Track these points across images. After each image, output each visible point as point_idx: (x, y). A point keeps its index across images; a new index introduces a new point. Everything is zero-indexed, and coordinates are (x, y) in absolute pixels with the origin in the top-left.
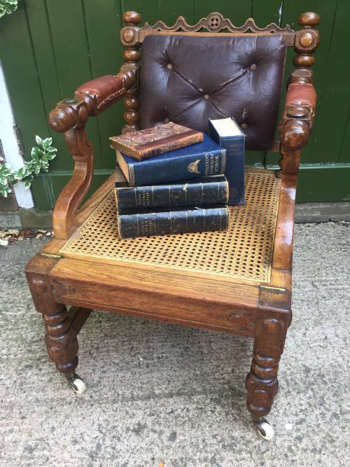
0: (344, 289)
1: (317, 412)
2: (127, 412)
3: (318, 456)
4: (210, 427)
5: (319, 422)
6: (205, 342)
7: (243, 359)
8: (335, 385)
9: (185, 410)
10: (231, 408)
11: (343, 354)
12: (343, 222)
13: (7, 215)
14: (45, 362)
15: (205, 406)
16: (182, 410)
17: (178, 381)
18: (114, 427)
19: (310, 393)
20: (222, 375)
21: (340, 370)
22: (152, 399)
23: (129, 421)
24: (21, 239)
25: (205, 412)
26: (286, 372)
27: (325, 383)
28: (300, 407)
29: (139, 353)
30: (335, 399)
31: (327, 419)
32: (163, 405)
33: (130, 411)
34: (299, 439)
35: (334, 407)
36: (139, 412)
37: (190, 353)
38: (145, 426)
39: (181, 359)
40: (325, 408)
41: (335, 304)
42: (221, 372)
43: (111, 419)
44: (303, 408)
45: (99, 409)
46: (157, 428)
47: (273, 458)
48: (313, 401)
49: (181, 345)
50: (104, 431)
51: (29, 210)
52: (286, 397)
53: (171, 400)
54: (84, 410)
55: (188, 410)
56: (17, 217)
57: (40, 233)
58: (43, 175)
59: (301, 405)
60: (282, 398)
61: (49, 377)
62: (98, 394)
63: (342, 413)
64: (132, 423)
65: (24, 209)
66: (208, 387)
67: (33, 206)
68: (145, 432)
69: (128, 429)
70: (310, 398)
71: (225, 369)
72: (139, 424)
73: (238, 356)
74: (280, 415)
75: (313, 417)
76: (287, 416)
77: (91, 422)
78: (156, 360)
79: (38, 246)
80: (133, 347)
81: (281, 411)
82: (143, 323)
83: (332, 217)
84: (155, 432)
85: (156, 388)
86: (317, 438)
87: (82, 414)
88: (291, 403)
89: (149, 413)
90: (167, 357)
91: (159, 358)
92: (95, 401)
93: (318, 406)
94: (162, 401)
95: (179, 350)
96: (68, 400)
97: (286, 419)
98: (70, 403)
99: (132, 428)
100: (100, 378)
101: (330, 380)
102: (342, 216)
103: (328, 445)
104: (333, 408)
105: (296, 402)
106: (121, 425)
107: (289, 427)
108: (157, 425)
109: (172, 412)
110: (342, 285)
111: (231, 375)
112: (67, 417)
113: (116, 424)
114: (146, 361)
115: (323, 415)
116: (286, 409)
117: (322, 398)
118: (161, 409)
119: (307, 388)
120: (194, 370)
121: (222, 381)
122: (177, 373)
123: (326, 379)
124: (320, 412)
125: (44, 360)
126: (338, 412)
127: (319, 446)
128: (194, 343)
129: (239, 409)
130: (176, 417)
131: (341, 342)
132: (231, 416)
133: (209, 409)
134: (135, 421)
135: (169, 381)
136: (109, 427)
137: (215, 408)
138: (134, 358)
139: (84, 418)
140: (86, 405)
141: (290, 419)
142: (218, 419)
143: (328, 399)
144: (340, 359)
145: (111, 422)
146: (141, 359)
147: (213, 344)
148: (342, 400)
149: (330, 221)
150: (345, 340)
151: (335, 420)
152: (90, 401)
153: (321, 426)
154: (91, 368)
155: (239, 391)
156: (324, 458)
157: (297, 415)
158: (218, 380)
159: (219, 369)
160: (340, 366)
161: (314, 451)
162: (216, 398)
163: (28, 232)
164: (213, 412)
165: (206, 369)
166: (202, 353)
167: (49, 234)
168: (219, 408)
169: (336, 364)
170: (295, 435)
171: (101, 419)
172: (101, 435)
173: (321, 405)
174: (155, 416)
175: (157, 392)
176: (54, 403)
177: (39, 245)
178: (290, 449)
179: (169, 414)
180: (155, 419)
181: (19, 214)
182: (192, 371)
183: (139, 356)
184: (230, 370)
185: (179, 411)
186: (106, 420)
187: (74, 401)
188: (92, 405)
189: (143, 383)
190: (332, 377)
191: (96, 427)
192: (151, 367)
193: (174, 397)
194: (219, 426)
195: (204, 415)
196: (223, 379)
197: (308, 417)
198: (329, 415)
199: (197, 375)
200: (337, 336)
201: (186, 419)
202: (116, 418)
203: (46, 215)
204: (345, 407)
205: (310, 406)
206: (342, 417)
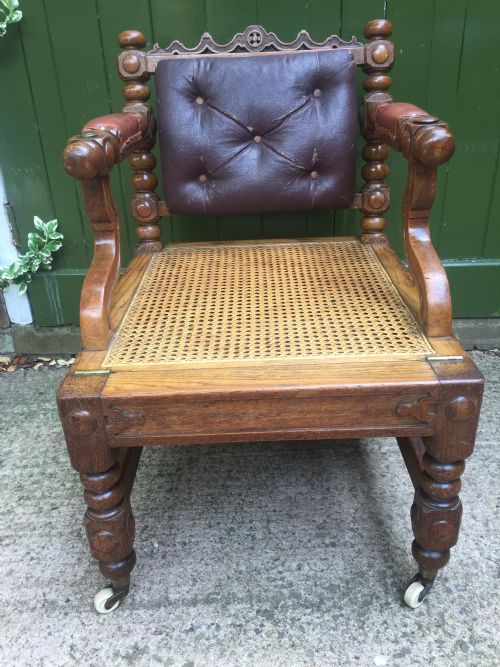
0: (490, 446)
1: (431, 638)
2: (120, 628)
4: (250, 655)
5: (433, 654)
6: (261, 521)
7: (318, 550)
8: (465, 595)
9: (213, 627)
10: (288, 627)
11: (482, 545)
12: (496, 350)
14: (8, 545)
15: (247, 622)
16: (209, 627)
17: (210, 580)
18: (96, 650)
20: (280, 573)
21: (475, 571)
22: (163, 609)
23: (121, 641)
24: (11, 369)
25: (245, 631)
26: (384, 572)
27: (449, 591)
28: (404, 630)
29: (154, 536)
30: (463, 617)
31: (447, 651)
32: (179, 618)
33: (124, 626)
35: (461, 632)
36: (138, 627)
37: (235, 538)
38: (145, 650)
39: (219, 545)
40: (445, 632)
41: (474, 469)
42: (280, 569)
43: (92, 637)
44: (408, 630)
45: (76, 620)
46: (164, 654)
48: (425, 620)
49: (222, 525)
50: (78, 655)
52: (381, 611)
53: (192, 610)
54: (52, 621)
55: (218, 627)
56: (9, 338)
57: (40, 361)
59: (406, 626)
60: (374, 613)
61: (9, 568)
62: (79, 596)
63: (473, 641)
64: (124, 645)
65: (18, 326)
66: (255, 591)
67: (30, 321)
68: (143, 660)
69: (117, 654)
71: (287, 564)
72: (136, 647)
73: (309, 545)
74: (369, 641)
75: (423, 646)
76: (380, 642)
77: (60, 641)
78: (179, 547)
79: (34, 380)
80: (147, 527)
81: (371, 635)
82: (169, 491)
83: (478, 342)
84: (160, 660)
85: (172, 590)
87: (48, 627)
88: (389, 622)
89: (154, 629)
90: (197, 543)
91: (185, 544)
92: (73, 608)
93: (433, 629)
94: (178, 612)
95: (217, 533)
96: (32, 604)
97: (377, 647)
98: (33, 609)
99: (123, 653)
100: (87, 572)
101: (456, 586)
102: (493, 341)
104: (458, 632)
106: (106, 647)
107: (381, 661)
108: (164, 650)
109: (192, 629)
110: (487, 440)
111: (296, 573)
112: (24, 630)
113: (99, 645)
114: (162, 548)
115: (440, 642)
116: (378, 632)
117: (442, 615)
118: (174, 624)
120: (238, 564)
121: (280, 583)
122: (209, 568)
123: (451, 584)
124: (437, 637)
125: (7, 541)
126: (466, 640)
128: (243, 522)
129: (301, 628)
130: (198, 638)
131: (480, 527)
132: (286, 639)
133: (253, 626)
134: (130, 641)
135: (195, 580)
136: (88, 649)
137: (262, 625)
138: (144, 543)
139: (50, 634)
140: (57, 613)
141: (385, 647)
142: (265, 644)
143: (451, 617)
144: (477, 553)
145: (92, 642)
146: (156, 545)
147: (272, 525)
148: (475, 619)
149: (475, 348)
150: (486, 524)
151: (460, 653)
152: (64, 608)
154: (76, 556)
155: (306, 600)
157: (396, 642)
158: (274, 580)
159: (277, 563)
160: (475, 564)
162: (266, 611)
163: (23, 360)
164: (257, 632)
165: (256, 563)
166: (253, 537)
167: (53, 363)
168: (268, 626)
169: (470, 561)
171: (77, 636)
172: (72, 662)
173: (439, 626)
174: (163, 636)
175: (172, 597)
176: (10, 609)
177: (36, 378)
179: (187, 632)
180: (163, 639)
181: (11, 334)
182: (234, 566)
183: (152, 540)
184: (294, 565)
185: (204, 628)
186: (84, 639)
187: (39, 606)
188: (66, 614)
189: (152, 582)
190: (460, 581)
191: (66, 648)
192: (169, 558)
193: (199, 605)
194: (264, 655)
195: (242, 636)
196: (283, 579)
197: (415, 646)
198: (450, 644)
199: (241, 572)
200: (474, 517)
201: (213, 641)
202: (100, 637)
203: (50, 334)
204: (478, 631)
205: (420, 627)
206: (472, 648)
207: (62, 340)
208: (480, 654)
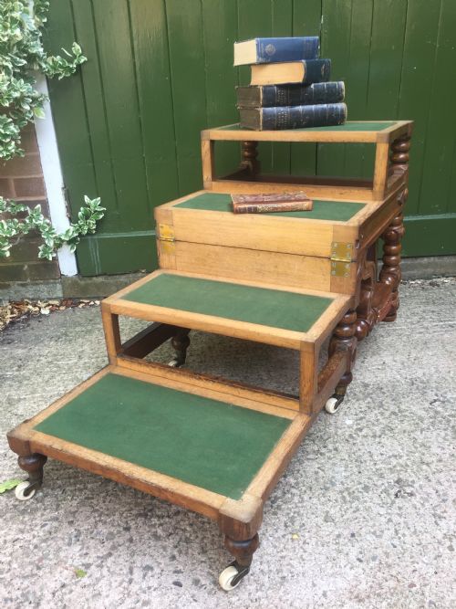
1: (376, 412)
3: (377, 440)
5: (379, 418)
8: (394, 394)
13: (48, 284)
19: (369, 399)
27: (384, 393)
30: (393, 402)
31: (386, 416)
34: (361, 430)
35: (393, 408)
40: (384, 409)
44: (363, 410)
47: (335, 443)
48: (372, 405)
51: (72, 278)
52: (345, 404)
56: (59, 286)
58: (89, 238)
59: (361, 408)
63: (400, 411)
65: (66, 277)
67: (76, 272)
70: (369, 403)
75: (372, 415)
86: (375, 428)
88: (351, 407)
93: (377, 408)
97: (346, 417)
101: (388, 391)
103: (387, 432)
105: (356, 406)
107: (349, 422)
115: (382, 414)
116: (346, 412)
117: (381, 402)
119: (366, 397)
123: (385, 390)
124: (379, 411)
126: (397, 411)
127: (378, 433)
141: (350, 417)
143: (387, 403)
148: (400, 403)
151: (393, 417)
153: (381, 421)
156: (383, 440)
157: (357, 415)
161: (374, 436)
170: (355, 427)
173: (380, 407)
178: (351, 436)
181: (61, 283)
197: (367, 416)
198: (387, 414)
203: (89, 282)
204: (403, 407)
205: (369, 408)
206: (400, 414)
207: (98, 286)
208: (405, 416)
